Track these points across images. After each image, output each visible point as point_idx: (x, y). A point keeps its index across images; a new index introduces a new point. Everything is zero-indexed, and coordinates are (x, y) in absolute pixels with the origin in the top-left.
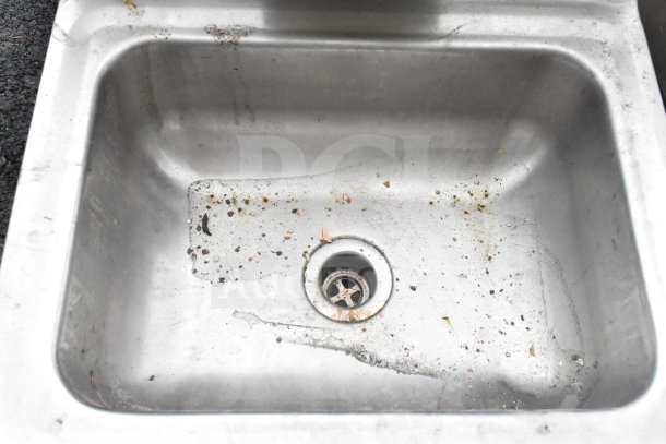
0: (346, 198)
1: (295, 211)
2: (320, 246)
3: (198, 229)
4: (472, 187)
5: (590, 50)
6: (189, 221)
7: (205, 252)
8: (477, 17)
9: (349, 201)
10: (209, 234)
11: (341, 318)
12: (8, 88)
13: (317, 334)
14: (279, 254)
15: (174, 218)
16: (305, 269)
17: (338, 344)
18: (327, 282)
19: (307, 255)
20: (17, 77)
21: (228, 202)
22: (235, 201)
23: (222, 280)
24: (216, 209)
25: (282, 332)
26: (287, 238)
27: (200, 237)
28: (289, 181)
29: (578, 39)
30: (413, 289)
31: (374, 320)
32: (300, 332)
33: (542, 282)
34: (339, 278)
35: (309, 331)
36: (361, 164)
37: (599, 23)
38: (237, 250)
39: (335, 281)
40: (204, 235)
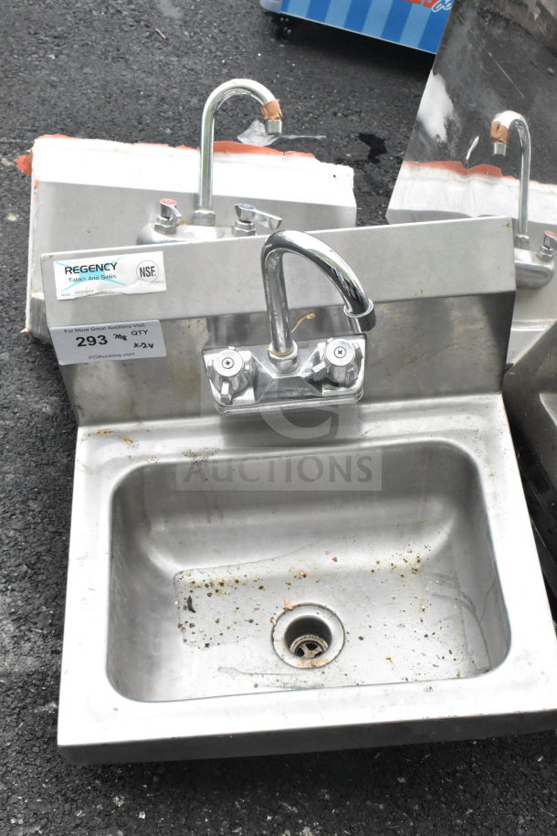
0: (302, 574)
1: (261, 588)
2: (284, 613)
3: (185, 608)
4: (406, 555)
5: (465, 437)
6: (176, 603)
7: (192, 626)
8: (379, 423)
9: (305, 576)
10: (194, 611)
11: (305, 666)
12: (18, 512)
13: (286, 679)
14: (251, 621)
15: (165, 601)
16: (273, 631)
17: (303, 685)
18: (294, 646)
19: (274, 621)
20: (23, 502)
21: (207, 586)
22: (212, 584)
23: (207, 645)
24: (197, 592)
25: (258, 679)
26: (256, 609)
27: (187, 616)
28: (255, 565)
29: (457, 430)
30: (361, 638)
31: (331, 665)
32: (273, 679)
33: (463, 622)
34: (303, 643)
35: (279, 677)
36: (311, 545)
37: (471, 416)
38: (217, 622)
39: (300, 645)
40: (190, 614)
